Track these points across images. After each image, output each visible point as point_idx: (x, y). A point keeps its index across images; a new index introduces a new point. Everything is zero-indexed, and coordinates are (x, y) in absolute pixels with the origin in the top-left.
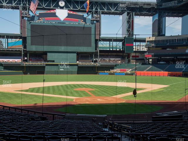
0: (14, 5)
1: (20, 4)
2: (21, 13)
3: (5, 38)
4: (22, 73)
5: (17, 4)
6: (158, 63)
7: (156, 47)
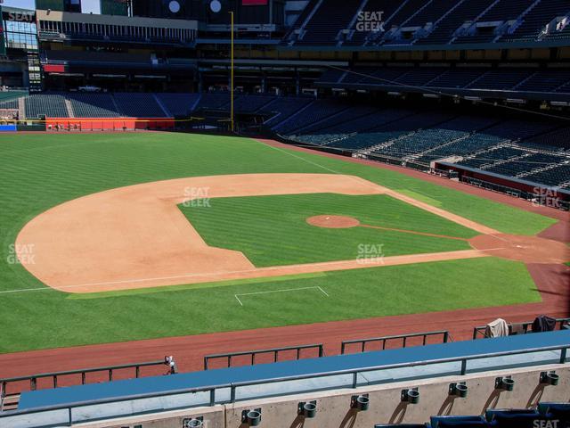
6: (81, 88)
7: (74, 43)
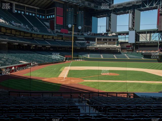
0: (154, 6)
1: (159, 4)
2: (159, 11)
3: (146, 34)
4: (157, 61)
5: (157, 4)
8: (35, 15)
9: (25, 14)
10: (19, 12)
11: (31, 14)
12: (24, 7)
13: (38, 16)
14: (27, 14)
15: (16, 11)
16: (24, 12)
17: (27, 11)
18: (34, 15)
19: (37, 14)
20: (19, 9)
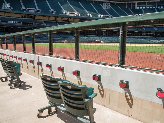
8: (156, 7)
9: (146, 8)
10: (141, 8)
11: (151, 7)
12: (145, 3)
13: (159, 7)
14: (148, 8)
15: (138, 8)
16: (145, 7)
17: (147, 5)
18: (154, 7)
19: (158, 6)
20: (140, 6)
